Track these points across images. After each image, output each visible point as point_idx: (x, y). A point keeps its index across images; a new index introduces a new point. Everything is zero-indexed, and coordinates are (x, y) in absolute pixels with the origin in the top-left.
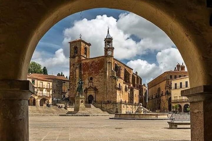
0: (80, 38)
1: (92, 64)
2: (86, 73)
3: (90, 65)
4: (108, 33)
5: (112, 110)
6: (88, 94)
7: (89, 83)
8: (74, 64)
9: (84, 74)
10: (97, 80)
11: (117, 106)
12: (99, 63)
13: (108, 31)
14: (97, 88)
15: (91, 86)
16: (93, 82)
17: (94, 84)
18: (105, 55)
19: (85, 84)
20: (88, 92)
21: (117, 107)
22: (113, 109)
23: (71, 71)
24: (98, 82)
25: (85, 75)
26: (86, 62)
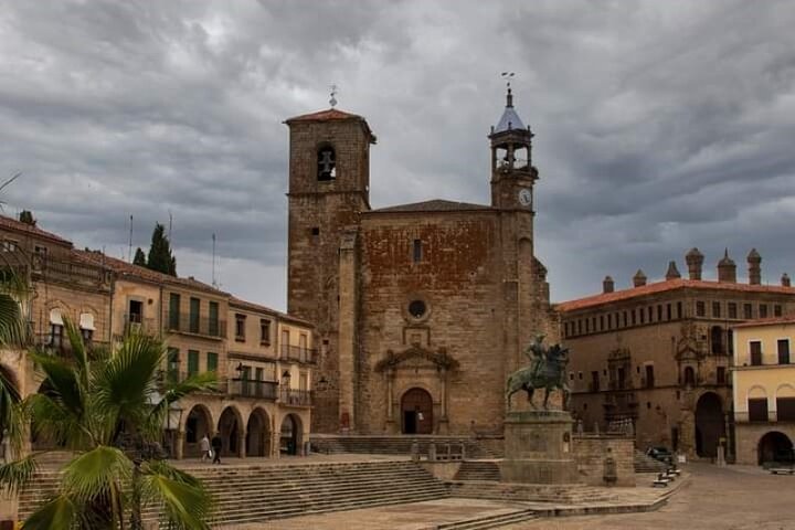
0: (333, 102)
1: (424, 236)
2: (393, 277)
3: (412, 243)
4: (510, 105)
5: (584, 467)
6: (403, 383)
7: (407, 331)
8: (316, 231)
9: (377, 283)
10: (454, 317)
11: (610, 450)
12: (461, 239)
13: (510, 98)
14: (455, 358)
15: (418, 345)
16: (428, 328)
17: (436, 335)
18: (494, 203)
19: (383, 332)
20: (404, 372)
21: (609, 456)
22: (588, 464)
23: (297, 263)
24: (459, 330)
25: (381, 290)
26: (387, 224)
